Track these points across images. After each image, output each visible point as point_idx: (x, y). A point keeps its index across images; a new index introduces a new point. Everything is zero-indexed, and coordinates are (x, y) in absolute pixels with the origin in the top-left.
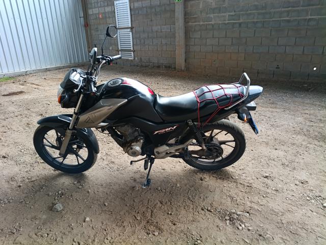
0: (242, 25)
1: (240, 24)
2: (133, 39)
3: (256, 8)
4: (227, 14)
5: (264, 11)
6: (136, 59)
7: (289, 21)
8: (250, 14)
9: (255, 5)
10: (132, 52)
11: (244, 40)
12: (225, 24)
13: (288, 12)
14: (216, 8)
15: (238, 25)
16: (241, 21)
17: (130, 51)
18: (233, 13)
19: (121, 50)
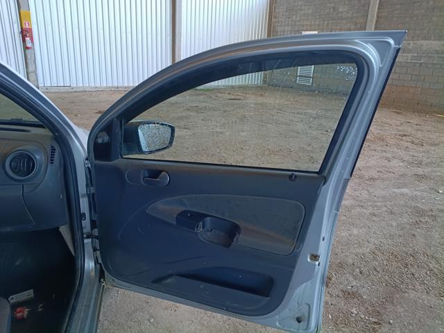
0: (423, 65)
1: (421, 64)
3: (437, 52)
4: (410, 55)
6: (314, 85)
8: (431, 57)
9: (436, 50)
10: (311, 79)
11: (423, 78)
12: (407, 62)
15: (418, 65)
16: (422, 61)
17: (310, 77)
18: (416, 55)
19: (300, 76)
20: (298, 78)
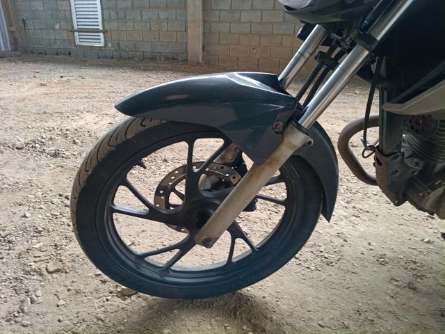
2: (102, 9)
6: (110, 45)
10: (101, 34)
17: (98, 31)
19: (80, 31)
20: (76, 34)
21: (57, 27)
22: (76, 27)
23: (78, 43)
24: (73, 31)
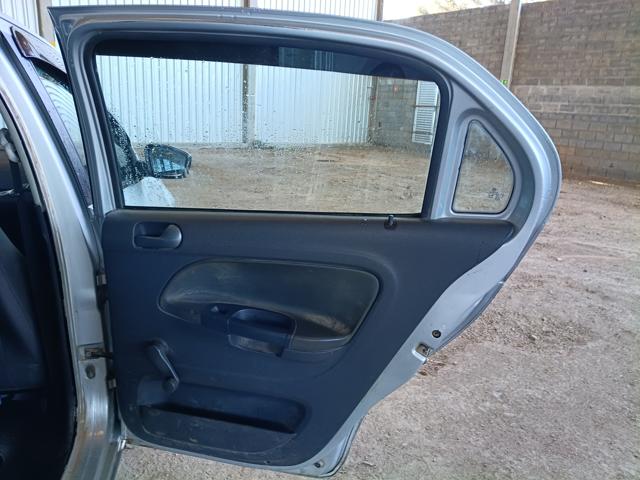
0: (576, 117)
1: (573, 116)
2: (435, 120)
4: (559, 104)
5: (601, 105)
7: (628, 118)
8: (586, 107)
9: (592, 98)
10: (431, 136)
11: (576, 134)
12: (556, 114)
13: (628, 109)
14: (548, 96)
15: (570, 117)
16: (575, 112)
19: (416, 132)
20: (414, 135)
21: (402, 129)
22: (414, 130)
23: (413, 140)
24: (412, 133)
